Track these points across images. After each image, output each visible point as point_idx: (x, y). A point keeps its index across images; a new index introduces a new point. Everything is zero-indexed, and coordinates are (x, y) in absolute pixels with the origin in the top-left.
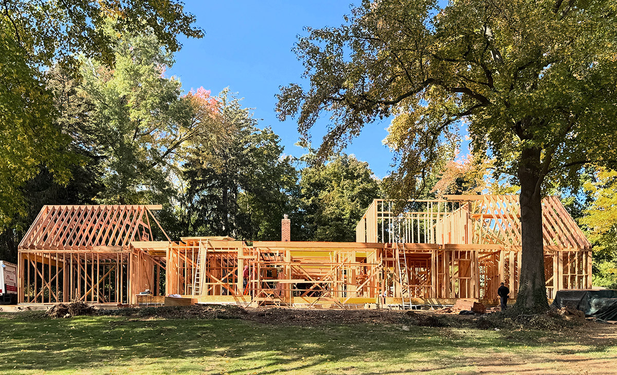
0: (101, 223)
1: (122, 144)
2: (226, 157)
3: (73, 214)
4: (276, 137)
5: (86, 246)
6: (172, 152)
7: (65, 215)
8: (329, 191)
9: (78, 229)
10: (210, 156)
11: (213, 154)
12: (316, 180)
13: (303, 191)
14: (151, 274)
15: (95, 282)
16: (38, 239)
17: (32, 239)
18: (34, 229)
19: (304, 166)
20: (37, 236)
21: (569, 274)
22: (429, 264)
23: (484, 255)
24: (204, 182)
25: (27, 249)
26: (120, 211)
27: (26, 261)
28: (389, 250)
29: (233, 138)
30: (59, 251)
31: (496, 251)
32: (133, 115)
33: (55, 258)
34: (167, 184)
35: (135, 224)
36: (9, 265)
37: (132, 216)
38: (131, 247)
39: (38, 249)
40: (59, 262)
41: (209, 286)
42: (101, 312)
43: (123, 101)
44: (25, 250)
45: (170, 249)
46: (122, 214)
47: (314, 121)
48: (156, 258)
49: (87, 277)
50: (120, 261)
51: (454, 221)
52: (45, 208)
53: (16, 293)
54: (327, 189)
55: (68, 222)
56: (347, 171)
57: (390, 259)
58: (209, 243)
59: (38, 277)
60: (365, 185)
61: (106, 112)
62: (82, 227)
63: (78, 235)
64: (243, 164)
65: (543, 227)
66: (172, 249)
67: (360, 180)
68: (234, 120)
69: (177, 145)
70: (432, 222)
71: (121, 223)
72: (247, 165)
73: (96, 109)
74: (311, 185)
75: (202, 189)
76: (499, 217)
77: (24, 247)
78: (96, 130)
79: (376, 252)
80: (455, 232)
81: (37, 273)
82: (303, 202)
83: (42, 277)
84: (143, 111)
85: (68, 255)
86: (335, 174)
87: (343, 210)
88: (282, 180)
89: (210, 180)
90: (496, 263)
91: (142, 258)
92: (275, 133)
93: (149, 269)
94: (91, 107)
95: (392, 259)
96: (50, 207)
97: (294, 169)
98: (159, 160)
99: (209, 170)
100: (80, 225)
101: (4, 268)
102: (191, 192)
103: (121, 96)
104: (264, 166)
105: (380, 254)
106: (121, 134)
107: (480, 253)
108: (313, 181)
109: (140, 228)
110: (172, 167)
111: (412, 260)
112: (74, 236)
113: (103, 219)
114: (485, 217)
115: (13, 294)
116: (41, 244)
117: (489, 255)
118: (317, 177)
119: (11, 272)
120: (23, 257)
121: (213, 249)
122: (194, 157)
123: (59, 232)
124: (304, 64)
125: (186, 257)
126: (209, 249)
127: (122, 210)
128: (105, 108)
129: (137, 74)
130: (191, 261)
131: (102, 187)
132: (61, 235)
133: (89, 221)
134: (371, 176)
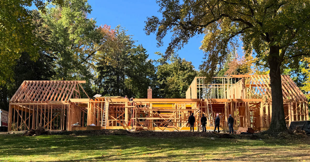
0: (54, 90)
1: (65, 51)
2: (118, 60)
3: (39, 85)
4: (145, 50)
5: (46, 101)
6: (91, 57)
7: (35, 86)
8: (172, 77)
9: (41, 93)
10: (110, 59)
11: (112, 58)
12: (165, 71)
13: (158, 77)
14: (80, 116)
15: (50, 120)
16: (20, 98)
17: (17, 98)
18: (18, 93)
19: (159, 64)
20: (19, 96)
21: (297, 114)
22: (224, 111)
23: (252, 105)
24: (107, 72)
25: (14, 103)
26: (64, 83)
27: (13, 109)
28: (203, 102)
29: (122, 50)
30: (31, 103)
31: (259, 102)
32: (71, 37)
33: (28, 108)
34: (88, 72)
35: (71, 90)
36: (4, 111)
37: (70, 86)
38: (70, 101)
39: (20, 103)
40: (31, 110)
41: (110, 122)
42: (53, 133)
43: (66, 30)
44: (13, 103)
45: (90, 102)
46: (65, 85)
47: (165, 35)
48: (82, 108)
49: (45, 118)
50: (63, 110)
51: (236, 88)
52: (24, 82)
53: (7, 126)
54: (171, 76)
55: (36, 89)
56: (181, 66)
57: (203, 107)
58: (110, 100)
59: (19, 117)
60: (190, 73)
61: (57, 35)
62: (43, 92)
63: (41, 96)
64: (128, 63)
65: (282, 90)
66: (91, 103)
67: (187, 71)
68: (123, 41)
69: (93, 54)
70: (225, 89)
71: (64, 90)
72: (130, 64)
73: (52, 33)
74: (162, 73)
75: (106, 76)
76: (259, 86)
77: (13, 102)
78: (52, 44)
79: (196, 104)
80: (236, 94)
81: (19, 116)
82: (158, 83)
83: (21, 117)
84: (76, 35)
85: (36, 106)
86: (175, 68)
87: (179, 86)
88: (147, 71)
89: (110, 71)
90: (259, 109)
91: (75, 107)
92: (144, 48)
93: (79, 113)
94: (49, 32)
95: (205, 107)
96: (27, 81)
97: (153, 66)
98: (84, 60)
99: (110, 66)
100: (42, 91)
101: (1, 113)
102: (101, 77)
103: (65, 27)
104: (138, 64)
105: (198, 104)
106: (65, 47)
107: (250, 104)
108: (163, 72)
109: (74, 92)
110: (91, 64)
111: (215, 108)
112: (39, 96)
113: (55, 88)
114: (252, 86)
115: (5, 127)
116: (22, 100)
117: (255, 105)
118: (165, 70)
119: (5, 115)
120: (12, 107)
121: (112, 102)
122: (102, 60)
123: (31, 94)
124: (159, 5)
125: (98, 107)
126: (110, 102)
127: (65, 83)
128: (56, 33)
129: (73, 16)
130: (101, 109)
131: (54, 73)
132: (32, 96)
133: (47, 88)
134: (193, 69)
